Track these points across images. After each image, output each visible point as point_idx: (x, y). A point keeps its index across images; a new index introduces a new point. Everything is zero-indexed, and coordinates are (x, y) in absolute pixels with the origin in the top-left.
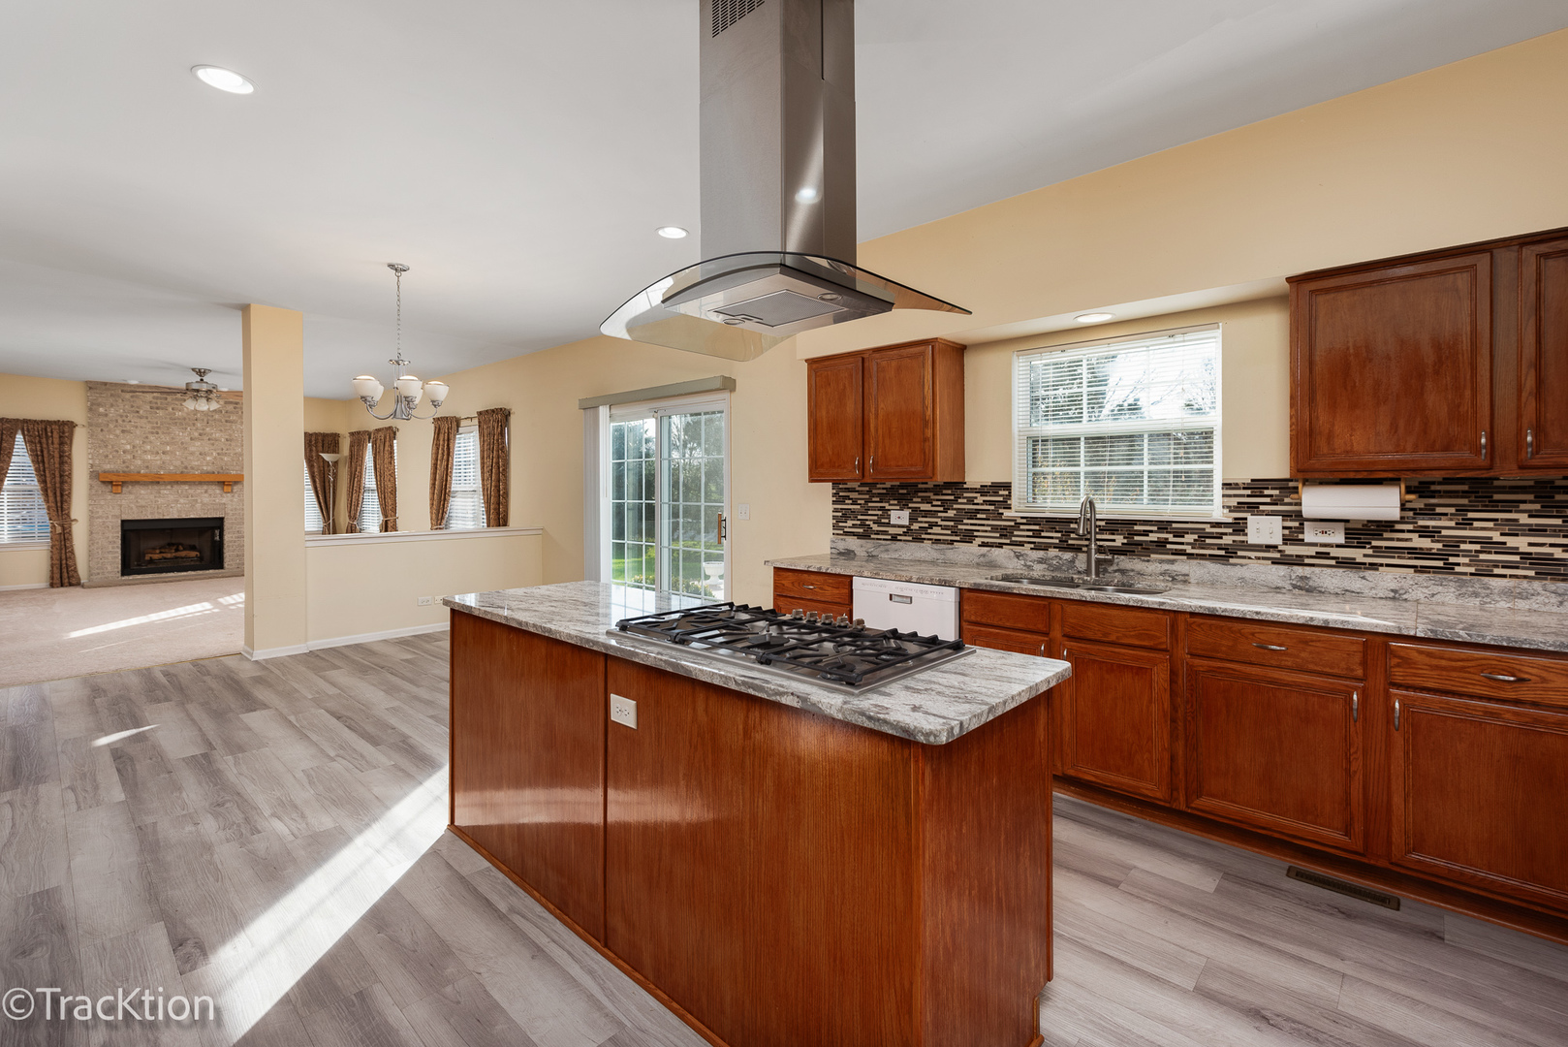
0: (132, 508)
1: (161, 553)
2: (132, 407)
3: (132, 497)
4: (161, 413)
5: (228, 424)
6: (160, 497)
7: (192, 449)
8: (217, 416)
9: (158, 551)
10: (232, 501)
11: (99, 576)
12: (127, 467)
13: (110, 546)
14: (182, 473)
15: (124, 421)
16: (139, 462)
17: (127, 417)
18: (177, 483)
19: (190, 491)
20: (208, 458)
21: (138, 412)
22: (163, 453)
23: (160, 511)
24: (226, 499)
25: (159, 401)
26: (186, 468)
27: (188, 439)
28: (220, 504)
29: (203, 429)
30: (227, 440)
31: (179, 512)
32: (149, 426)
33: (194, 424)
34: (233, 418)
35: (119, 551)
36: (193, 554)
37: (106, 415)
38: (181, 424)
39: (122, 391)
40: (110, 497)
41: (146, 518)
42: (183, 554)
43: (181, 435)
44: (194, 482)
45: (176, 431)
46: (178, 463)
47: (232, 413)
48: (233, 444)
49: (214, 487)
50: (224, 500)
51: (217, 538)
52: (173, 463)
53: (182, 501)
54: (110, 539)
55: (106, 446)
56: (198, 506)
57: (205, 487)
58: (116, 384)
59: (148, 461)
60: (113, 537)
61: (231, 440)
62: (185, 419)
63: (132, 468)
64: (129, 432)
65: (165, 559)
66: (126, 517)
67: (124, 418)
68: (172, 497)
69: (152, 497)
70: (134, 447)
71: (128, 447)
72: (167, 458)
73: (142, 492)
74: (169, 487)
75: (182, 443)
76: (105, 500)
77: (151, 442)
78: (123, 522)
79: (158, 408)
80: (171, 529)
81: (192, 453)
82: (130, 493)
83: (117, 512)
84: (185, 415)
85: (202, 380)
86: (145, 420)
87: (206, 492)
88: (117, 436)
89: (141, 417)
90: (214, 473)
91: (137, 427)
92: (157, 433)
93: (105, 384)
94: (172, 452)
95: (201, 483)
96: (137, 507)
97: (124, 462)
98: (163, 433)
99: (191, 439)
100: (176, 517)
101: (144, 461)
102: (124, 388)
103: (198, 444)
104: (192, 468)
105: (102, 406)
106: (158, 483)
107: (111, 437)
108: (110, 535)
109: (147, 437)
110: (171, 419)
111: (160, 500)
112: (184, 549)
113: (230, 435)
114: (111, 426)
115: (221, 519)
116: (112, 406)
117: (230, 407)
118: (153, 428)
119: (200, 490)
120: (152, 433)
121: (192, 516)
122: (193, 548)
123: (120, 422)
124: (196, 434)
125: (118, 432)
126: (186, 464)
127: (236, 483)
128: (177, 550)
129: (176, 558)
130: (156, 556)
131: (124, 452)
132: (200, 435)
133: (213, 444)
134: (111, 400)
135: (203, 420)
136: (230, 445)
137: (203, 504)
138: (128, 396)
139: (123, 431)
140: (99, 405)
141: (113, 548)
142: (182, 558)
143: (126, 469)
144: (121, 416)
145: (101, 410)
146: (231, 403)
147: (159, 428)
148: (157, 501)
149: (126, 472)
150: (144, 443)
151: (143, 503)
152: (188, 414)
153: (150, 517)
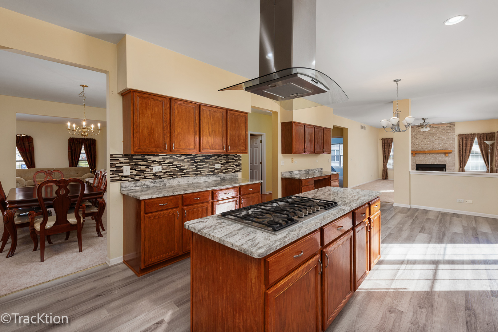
0: (418, 161)
2: (419, 131)
3: (418, 157)
5: (447, 133)
6: (426, 157)
7: (436, 143)
8: (444, 131)
10: (448, 159)
14: (432, 150)
16: (420, 147)
18: (431, 153)
19: (435, 156)
20: (441, 145)
22: (427, 144)
23: (426, 162)
24: (446, 158)
26: (434, 148)
27: (434, 139)
28: (445, 160)
29: (439, 136)
30: (447, 139)
31: (431, 162)
32: (423, 137)
33: (436, 135)
34: (449, 131)
37: (412, 135)
38: (432, 135)
44: (436, 153)
45: (431, 138)
46: (431, 147)
48: (449, 140)
49: (442, 154)
50: (446, 159)
52: (429, 147)
53: (432, 159)
55: (412, 143)
56: (437, 160)
57: (440, 154)
59: (423, 147)
61: (448, 139)
62: (433, 133)
63: (418, 149)
64: (418, 139)
66: (417, 163)
68: (429, 158)
69: (424, 157)
70: (419, 143)
71: (417, 143)
73: (421, 156)
74: (428, 155)
75: (432, 141)
77: (424, 141)
78: (416, 164)
80: (430, 167)
81: (436, 144)
82: (418, 156)
83: (414, 162)
85: (425, 122)
86: (422, 135)
87: (440, 156)
88: (415, 140)
89: (421, 134)
90: (442, 150)
94: (429, 144)
95: (438, 153)
97: (416, 148)
98: (427, 138)
99: (435, 139)
100: (430, 164)
101: (422, 147)
103: (437, 141)
104: (436, 149)
106: (425, 153)
107: (413, 141)
108: (413, 168)
109: (422, 140)
111: (426, 159)
113: (448, 137)
115: (445, 165)
117: (448, 128)
118: (424, 137)
119: (438, 155)
121: (435, 164)
123: (415, 136)
124: (437, 138)
125: (415, 139)
126: (434, 147)
127: (450, 153)
131: (417, 145)
132: (438, 138)
133: (442, 141)
135: (439, 133)
136: (448, 140)
137: (439, 160)
139: (416, 139)
146: (449, 126)
147: (425, 137)
148: (425, 159)
149: (416, 151)
150: (422, 142)
151: (421, 159)
152: (434, 132)
153: (423, 163)
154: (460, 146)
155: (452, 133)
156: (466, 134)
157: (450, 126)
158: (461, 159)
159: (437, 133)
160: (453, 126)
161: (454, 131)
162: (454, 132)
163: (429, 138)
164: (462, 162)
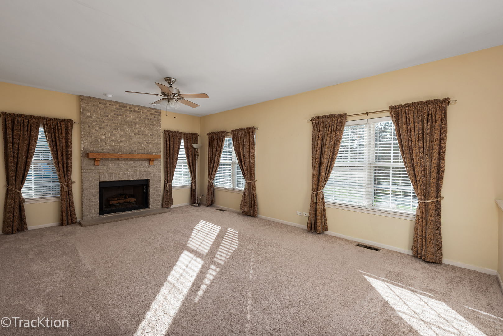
0: (105, 175)
1: (118, 200)
3: (105, 168)
4: (119, 118)
5: (152, 126)
6: (119, 168)
7: (135, 140)
8: (146, 122)
9: (116, 199)
10: (153, 170)
11: (88, 216)
12: (102, 150)
13: (94, 198)
14: (130, 153)
15: (100, 121)
16: (108, 147)
17: (102, 119)
18: (127, 159)
19: (134, 164)
20: (142, 145)
21: (108, 116)
22: (121, 141)
23: (119, 176)
25: (118, 111)
26: (132, 150)
27: (132, 134)
28: (148, 172)
29: (140, 129)
30: (151, 135)
31: (128, 176)
32: (113, 125)
33: (136, 125)
34: (154, 123)
35: (98, 200)
36: (133, 200)
37: (91, 117)
38: (129, 125)
39: (100, 103)
40: (93, 168)
41: (112, 180)
42: (128, 200)
43: (129, 131)
44: (136, 159)
45: (127, 129)
46: (128, 148)
47: (153, 120)
48: (154, 137)
49: (145, 162)
50: (150, 169)
51: (145, 191)
52: (125, 148)
53: (130, 170)
54: (94, 194)
55: (91, 137)
56: (138, 172)
57: (141, 162)
58: (96, 99)
59: (113, 146)
60: (95, 192)
61: (153, 135)
62: (131, 122)
63: (105, 150)
64: (103, 128)
65: (120, 203)
66: (102, 180)
67: (101, 120)
68: (125, 168)
69: (115, 168)
70: (106, 137)
71: (103, 137)
72: (122, 144)
73: (110, 165)
74: (123, 162)
75: (130, 136)
76: (91, 169)
77: (114, 135)
78: (100, 182)
79: (118, 115)
80: (123, 186)
81: (135, 142)
82: (104, 165)
83: (97, 177)
84: (131, 120)
85: (171, 87)
86: (111, 122)
87: (141, 165)
88: (97, 130)
89: (109, 120)
90: (145, 154)
91: (107, 125)
92: (118, 130)
93: (91, 98)
94: (125, 141)
95: (139, 159)
96: (107, 174)
97: (101, 147)
98: (121, 130)
99: (134, 134)
100: (127, 179)
101: (111, 146)
102: (101, 101)
103: (137, 137)
104: (135, 151)
105: (89, 112)
106: (118, 159)
107: (94, 131)
108: (94, 191)
109: (112, 132)
110: (124, 121)
111: (119, 170)
112: (129, 197)
113: (152, 132)
114: (94, 124)
115: (147, 181)
116: (94, 112)
117: (152, 117)
118: (116, 126)
119: (138, 163)
120: (115, 129)
121: (135, 179)
122: (132, 196)
123: (98, 122)
124: (137, 131)
125: (97, 128)
126: (132, 148)
127: (156, 159)
128: (125, 198)
129: (125, 202)
130: (115, 202)
131: (101, 140)
132: (139, 131)
133: (145, 138)
134: (94, 108)
135: (140, 123)
136: (152, 138)
137: (140, 172)
138: (102, 106)
139: (100, 128)
140: (87, 111)
141: (95, 199)
142: (128, 202)
143: (102, 151)
144: (99, 118)
145: (88, 114)
146: (153, 114)
147: (118, 126)
148: (117, 170)
149: (102, 153)
150: (111, 135)
151: (110, 171)
152: (133, 119)
153: (114, 180)
154: (167, 150)
155: (158, 126)
156: (173, 132)
157: (155, 115)
158: (169, 170)
159: (137, 123)
160: (158, 115)
161: (160, 123)
162: (160, 126)
163: (123, 130)
164: (169, 174)
